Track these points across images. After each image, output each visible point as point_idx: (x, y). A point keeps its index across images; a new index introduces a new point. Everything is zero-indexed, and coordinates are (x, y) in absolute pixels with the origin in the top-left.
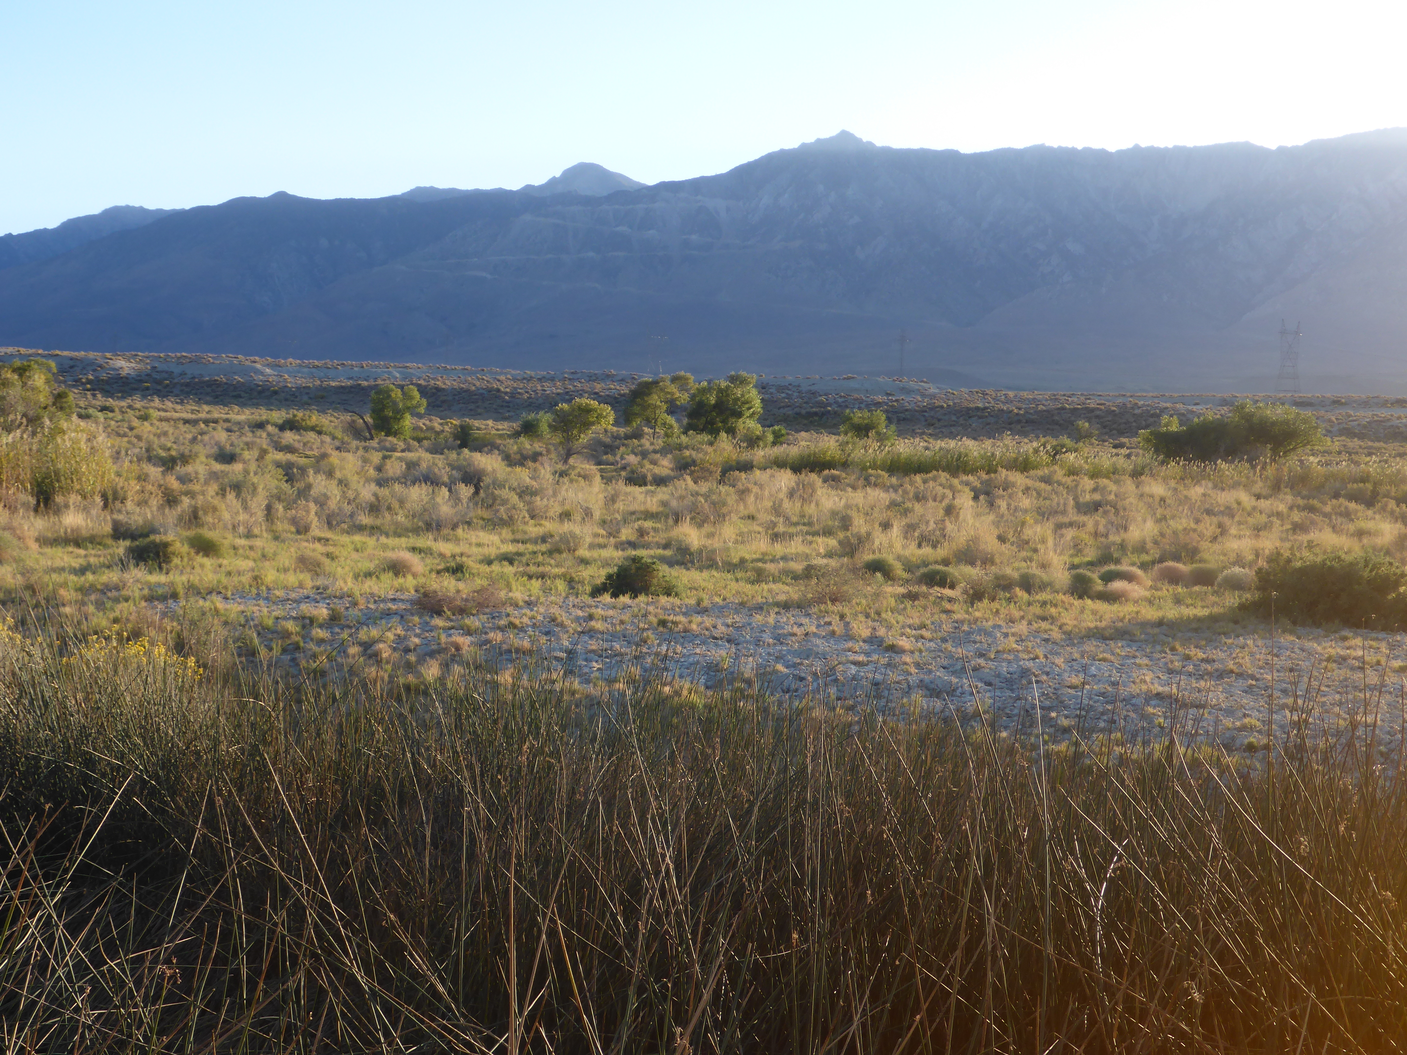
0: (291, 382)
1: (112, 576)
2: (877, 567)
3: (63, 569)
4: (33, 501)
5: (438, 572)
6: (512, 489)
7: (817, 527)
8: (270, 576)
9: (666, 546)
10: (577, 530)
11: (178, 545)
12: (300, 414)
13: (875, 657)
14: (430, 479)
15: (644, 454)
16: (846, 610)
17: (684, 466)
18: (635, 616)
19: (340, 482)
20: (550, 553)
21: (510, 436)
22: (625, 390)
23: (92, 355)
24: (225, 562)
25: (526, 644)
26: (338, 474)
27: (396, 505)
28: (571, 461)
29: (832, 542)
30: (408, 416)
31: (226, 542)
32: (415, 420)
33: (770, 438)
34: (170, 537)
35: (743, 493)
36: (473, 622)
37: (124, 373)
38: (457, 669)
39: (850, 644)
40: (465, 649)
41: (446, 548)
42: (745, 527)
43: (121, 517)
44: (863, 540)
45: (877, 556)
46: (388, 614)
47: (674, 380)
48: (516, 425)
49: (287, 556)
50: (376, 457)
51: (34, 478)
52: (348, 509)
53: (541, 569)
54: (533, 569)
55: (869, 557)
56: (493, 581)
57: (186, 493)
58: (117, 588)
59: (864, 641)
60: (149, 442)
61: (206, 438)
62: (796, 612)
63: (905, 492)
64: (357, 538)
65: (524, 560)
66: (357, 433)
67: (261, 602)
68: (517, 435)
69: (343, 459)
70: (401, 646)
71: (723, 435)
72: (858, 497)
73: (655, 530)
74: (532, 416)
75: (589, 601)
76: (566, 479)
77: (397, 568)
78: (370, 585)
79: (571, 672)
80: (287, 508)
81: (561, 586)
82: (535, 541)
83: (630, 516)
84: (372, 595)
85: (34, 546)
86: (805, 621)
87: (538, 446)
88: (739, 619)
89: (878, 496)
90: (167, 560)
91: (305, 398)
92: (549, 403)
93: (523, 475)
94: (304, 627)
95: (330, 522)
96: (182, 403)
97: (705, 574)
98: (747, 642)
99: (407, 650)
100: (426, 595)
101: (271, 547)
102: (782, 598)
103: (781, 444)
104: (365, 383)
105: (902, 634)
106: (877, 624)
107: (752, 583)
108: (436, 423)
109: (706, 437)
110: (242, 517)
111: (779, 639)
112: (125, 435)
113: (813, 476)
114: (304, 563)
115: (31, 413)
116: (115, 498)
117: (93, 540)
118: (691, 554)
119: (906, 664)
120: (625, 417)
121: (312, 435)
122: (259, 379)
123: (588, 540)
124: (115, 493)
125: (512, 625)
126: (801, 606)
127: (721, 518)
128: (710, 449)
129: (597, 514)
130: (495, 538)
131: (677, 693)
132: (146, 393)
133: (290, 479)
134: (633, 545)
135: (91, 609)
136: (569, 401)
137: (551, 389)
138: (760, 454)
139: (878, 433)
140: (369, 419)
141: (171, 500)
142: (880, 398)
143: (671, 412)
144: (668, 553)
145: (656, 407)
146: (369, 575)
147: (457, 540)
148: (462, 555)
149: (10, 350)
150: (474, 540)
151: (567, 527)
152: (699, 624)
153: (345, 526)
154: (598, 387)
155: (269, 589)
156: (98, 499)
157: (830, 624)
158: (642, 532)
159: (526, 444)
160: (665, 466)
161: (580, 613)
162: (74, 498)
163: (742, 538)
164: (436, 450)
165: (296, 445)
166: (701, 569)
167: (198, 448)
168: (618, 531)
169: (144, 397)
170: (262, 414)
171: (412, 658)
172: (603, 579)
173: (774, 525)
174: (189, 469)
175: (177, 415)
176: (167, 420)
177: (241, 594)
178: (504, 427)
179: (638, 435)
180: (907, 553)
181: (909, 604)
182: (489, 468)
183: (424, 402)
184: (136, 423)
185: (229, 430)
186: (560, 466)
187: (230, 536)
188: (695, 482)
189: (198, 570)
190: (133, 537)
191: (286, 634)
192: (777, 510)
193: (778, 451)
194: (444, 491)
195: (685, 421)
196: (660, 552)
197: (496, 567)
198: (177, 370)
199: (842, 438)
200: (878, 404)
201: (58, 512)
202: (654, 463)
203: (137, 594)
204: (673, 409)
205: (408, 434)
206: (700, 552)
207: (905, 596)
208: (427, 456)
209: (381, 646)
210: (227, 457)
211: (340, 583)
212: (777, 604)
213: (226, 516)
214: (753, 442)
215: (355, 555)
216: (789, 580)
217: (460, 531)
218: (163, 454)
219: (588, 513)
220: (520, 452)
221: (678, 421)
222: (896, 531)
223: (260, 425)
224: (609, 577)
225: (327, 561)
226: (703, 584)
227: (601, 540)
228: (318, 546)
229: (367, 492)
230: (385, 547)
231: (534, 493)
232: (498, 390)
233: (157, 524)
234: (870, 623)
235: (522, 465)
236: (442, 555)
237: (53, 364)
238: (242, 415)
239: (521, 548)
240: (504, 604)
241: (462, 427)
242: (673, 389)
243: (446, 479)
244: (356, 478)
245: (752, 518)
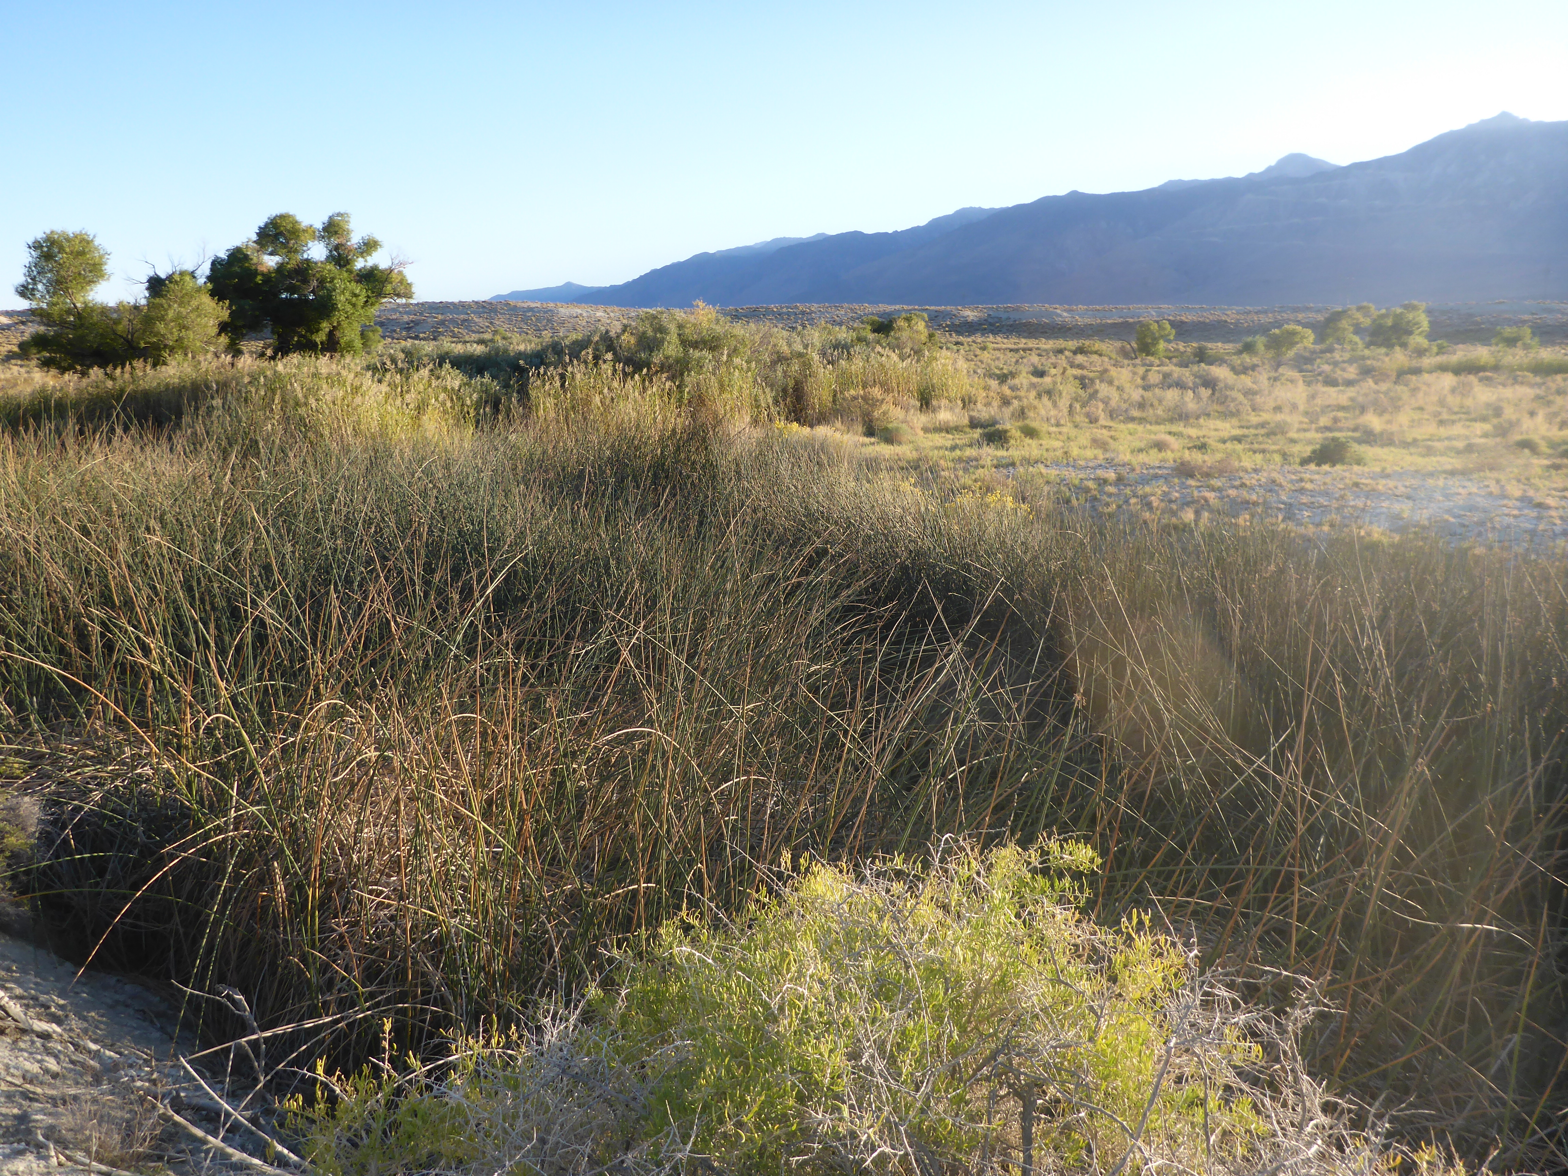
0: (1081, 321)
1: (969, 452)
2: (1527, 445)
3: (941, 448)
4: (918, 404)
5: (1189, 448)
6: (1239, 391)
7: (1473, 416)
8: (1075, 452)
9: (1355, 430)
10: (1288, 419)
11: (1014, 431)
12: (1087, 343)
13: (1526, 511)
14: (1180, 385)
15: (1335, 364)
16: (1502, 477)
17: (1366, 372)
18: (1334, 479)
19: (1118, 388)
20: (1268, 435)
21: (1234, 354)
22: (1320, 318)
23: (949, 308)
24: (1043, 442)
25: (1254, 497)
26: (1116, 383)
27: (1156, 403)
28: (1281, 370)
29: (1487, 427)
30: (1161, 341)
31: (1044, 429)
32: (1166, 344)
33: (1435, 349)
34: (1008, 426)
35: (1415, 391)
36: (1216, 483)
37: (970, 319)
38: (1206, 514)
39: (1505, 502)
40: (1211, 501)
41: (1193, 432)
42: (1416, 416)
43: (974, 414)
44: (1513, 425)
45: (1524, 437)
46: (1156, 477)
47: (1359, 309)
48: (1239, 346)
49: (1084, 438)
50: (1141, 370)
51: (919, 390)
52: (1124, 406)
53: (1262, 446)
54: (1256, 446)
55: (1518, 437)
56: (1229, 455)
57: (1016, 398)
58: (977, 460)
59: (1517, 500)
60: (988, 365)
61: (1025, 360)
62: (1460, 477)
63: (1548, 388)
64: (1131, 426)
65: (1249, 440)
66: (1125, 354)
67: (1070, 469)
68: (1240, 352)
69: (1119, 373)
70: (1166, 498)
71: (1397, 348)
72: (1508, 393)
73: (1346, 418)
74: (1249, 339)
75: (1299, 468)
76: (1278, 383)
77: (1160, 446)
78: (1142, 458)
79: (1289, 518)
80: (1083, 406)
81: (1277, 458)
82: (1256, 427)
83: (1326, 409)
84: (1145, 464)
85: (921, 433)
86: (1469, 484)
87: (1255, 360)
88: (1415, 482)
89: (1526, 392)
90: (1006, 441)
91: (1090, 332)
92: (1264, 330)
93: (1246, 381)
94: (1099, 485)
95: (1112, 414)
96: (1007, 338)
97: (1386, 450)
98: (1422, 499)
99: (1171, 501)
100: (1182, 464)
101: (1073, 432)
102: (1449, 467)
103: (1443, 353)
104: (1131, 320)
105: (1548, 495)
106: (1526, 487)
107: (1423, 456)
108: (1181, 346)
109: (1383, 350)
110: (1053, 413)
111: (1447, 497)
112: (972, 360)
113: (1471, 378)
114: (1096, 443)
115: (916, 348)
116: (970, 402)
117: (957, 429)
118: (1375, 435)
119: (1551, 517)
120: (1321, 337)
121: (1095, 357)
122: (1059, 320)
123: (1296, 426)
124: (970, 398)
125: (1243, 485)
126: (1464, 473)
127: (1397, 409)
128: (1387, 359)
129: (1302, 408)
130: (1227, 425)
131: (1369, 534)
132: (984, 332)
133: (1084, 387)
134: (1327, 429)
135: (961, 473)
136: (1279, 327)
137: (1264, 319)
138: (1427, 361)
139: (1524, 344)
140: (1135, 345)
141: (1006, 402)
142: (1526, 317)
143: (1356, 332)
144: (1357, 435)
145: (1344, 329)
146: (1141, 450)
147: (1200, 427)
148: (1204, 437)
149: (897, 307)
150: (1212, 427)
151: (1279, 417)
152: (1384, 485)
153: (1121, 418)
154: (1300, 316)
155: (1074, 460)
156: (959, 402)
157: (1488, 486)
158: (1336, 420)
159: (1247, 359)
160: (1352, 372)
161: (1294, 477)
162: (944, 402)
163: (1413, 423)
164: (1184, 365)
165: (1085, 364)
166: (1382, 446)
167: (1021, 367)
168: (1317, 419)
169: (983, 335)
170: (1061, 343)
171: (1174, 507)
172: (1309, 454)
173: (1440, 414)
174: (1016, 381)
175: (1004, 346)
176: (999, 349)
177: (1057, 463)
178: (1230, 347)
179: (1331, 350)
180: (1549, 434)
181: (1553, 472)
182: (1222, 376)
183: (1174, 331)
184: (978, 352)
185: (1039, 355)
186: (1273, 374)
187: (1046, 426)
188: (1376, 383)
189: (1027, 448)
190: (983, 426)
191: (1087, 490)
192: (1442, 402)
193: (1441, 359)
194: (1190, 393)
195: (1368, 339)
196: (1350, 434)
197: (1229, 445)
198: (1004, 316)
199: (1493, 348)
200: (1524, 322)
201: (934, 411)
202: (1344, 370)
203: (989, 463)
204: (1358, 330)
205: (1161, 354)
206: (1381, 434)
207: (1548, 467)
208: (1177, 369)
209: (1153, 498)
210: (1040, 373)
211: (1121, 457)
212: (1445, 472)
213: (1043, 412)
214: (1420, 352)
215: (1129, 437)
216: (1453, 454)
217: (1201, 421)
218: (998, 372)
219: (1294, 407)
220: (1242, 364)
221: (1362, 339)
222: (1540, 418)
223: (1060, 351)
224: (1314, 452)
225: (1111, 441)
226: (1385, 457)
227: (1305, 426)
228: (1104, 431)
229: (1136, 395)
230: (1150, 432)
231: (1255, 393)
232: (1226, 321)
233: (998, 418)
234: (1522, 486)
235: (1245, 373)
236: (1189, 437)
237: (926, 316)
238: (1048, 344)
239: (1245, 431)
240: (1237, 471)
241: (1200, 348)
242: (1359, 316)
243: (1191, 385)
244: (1128, 385)
245: (1421, 409)
